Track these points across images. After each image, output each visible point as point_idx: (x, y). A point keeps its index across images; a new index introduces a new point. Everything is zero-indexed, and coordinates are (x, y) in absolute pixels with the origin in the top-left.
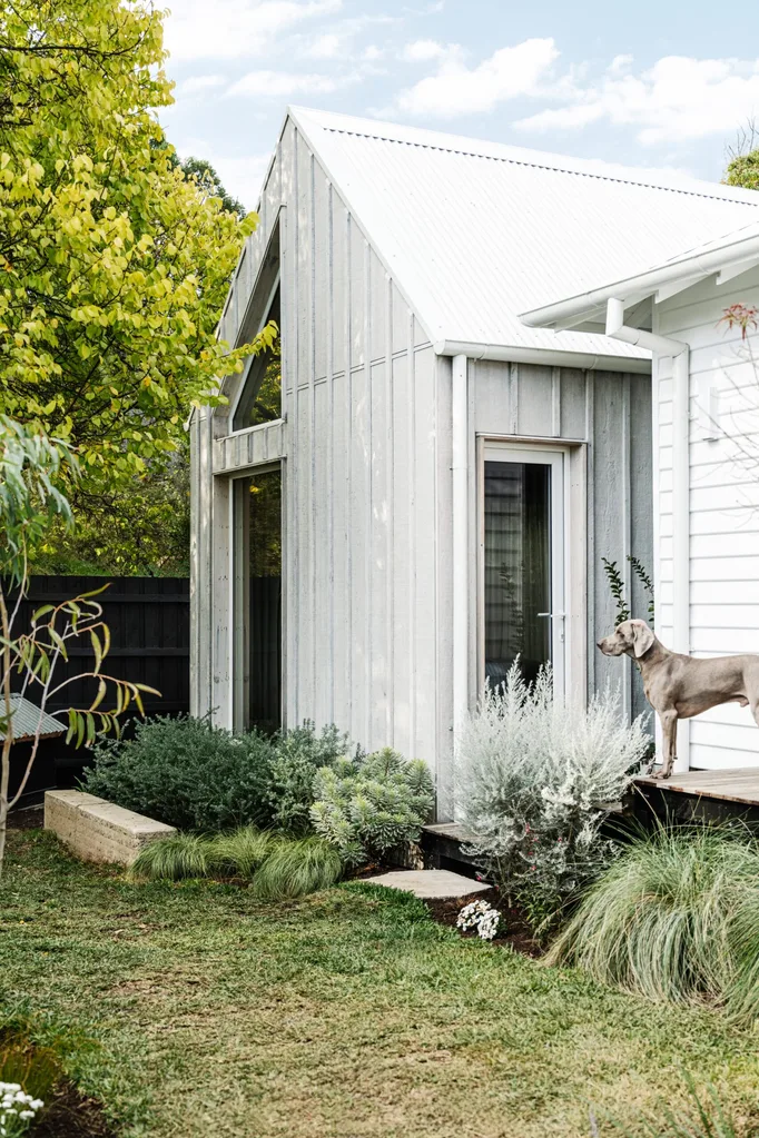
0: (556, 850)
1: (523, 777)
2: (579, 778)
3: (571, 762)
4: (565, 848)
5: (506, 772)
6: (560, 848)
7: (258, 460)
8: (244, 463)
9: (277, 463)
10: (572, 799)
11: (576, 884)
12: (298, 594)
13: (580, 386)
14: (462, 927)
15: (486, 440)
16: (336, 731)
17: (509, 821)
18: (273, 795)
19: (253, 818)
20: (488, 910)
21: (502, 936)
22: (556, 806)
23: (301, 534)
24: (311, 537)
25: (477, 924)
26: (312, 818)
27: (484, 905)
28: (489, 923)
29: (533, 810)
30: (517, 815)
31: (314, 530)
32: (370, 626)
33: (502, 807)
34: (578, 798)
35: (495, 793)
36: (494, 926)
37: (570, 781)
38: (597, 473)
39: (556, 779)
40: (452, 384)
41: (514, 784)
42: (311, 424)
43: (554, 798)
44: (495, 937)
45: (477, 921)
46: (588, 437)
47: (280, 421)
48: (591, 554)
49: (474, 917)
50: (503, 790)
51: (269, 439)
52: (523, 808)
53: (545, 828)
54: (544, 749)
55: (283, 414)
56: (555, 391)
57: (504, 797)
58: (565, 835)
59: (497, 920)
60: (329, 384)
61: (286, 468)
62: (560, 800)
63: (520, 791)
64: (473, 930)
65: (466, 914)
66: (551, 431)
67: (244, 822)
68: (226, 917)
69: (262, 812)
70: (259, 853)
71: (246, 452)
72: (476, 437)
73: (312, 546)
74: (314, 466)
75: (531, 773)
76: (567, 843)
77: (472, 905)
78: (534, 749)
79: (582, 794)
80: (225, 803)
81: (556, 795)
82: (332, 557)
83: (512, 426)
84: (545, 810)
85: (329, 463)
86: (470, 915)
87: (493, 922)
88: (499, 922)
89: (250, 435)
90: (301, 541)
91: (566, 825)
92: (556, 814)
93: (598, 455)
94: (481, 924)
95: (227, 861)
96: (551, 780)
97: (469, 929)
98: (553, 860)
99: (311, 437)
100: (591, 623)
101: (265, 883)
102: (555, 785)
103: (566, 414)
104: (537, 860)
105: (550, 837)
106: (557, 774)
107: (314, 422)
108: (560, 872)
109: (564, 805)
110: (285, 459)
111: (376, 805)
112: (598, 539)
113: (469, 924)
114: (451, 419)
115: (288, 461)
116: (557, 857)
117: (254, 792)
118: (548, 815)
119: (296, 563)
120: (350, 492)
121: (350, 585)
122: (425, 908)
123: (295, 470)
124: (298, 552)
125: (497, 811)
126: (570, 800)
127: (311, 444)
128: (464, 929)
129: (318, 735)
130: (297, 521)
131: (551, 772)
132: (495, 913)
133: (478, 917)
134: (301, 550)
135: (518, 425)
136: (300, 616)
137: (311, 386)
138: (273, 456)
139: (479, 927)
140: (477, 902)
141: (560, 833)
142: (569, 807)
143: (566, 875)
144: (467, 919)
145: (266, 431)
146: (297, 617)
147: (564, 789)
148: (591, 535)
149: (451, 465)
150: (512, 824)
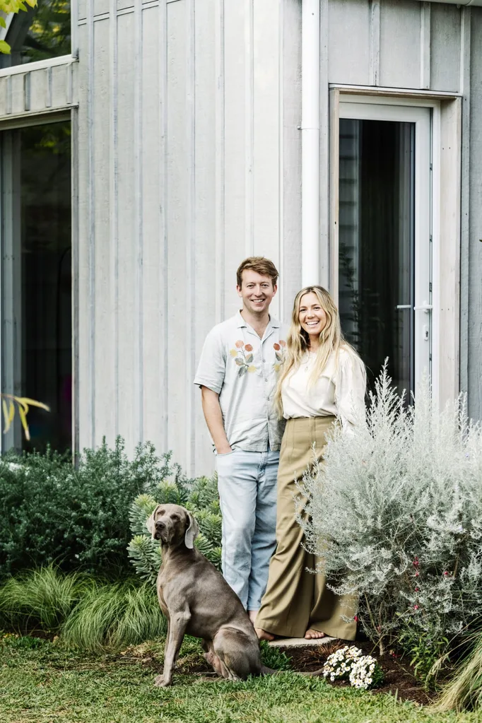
0: (441, 586)
1: (403, 503)
2: (467, 504)
3: (460, 484)
4: (452, 583)
5: (383, 498)
6: (446, 583)
7: (38, 107)
8: (18, 111)
9: (67, 112)
10: (460, 527)
11: (464, 625)
12: (94, 280)
13: (454, 25)
14: (329, 676)
15: (342, 93)
16: (152, 450)
17: (386, 554)
18: (79, 530)
19: (54, 556)
20: (360, 656)
21: (379, 684)
22: (443, 535)
23: (98, 205)
24: (113, 208)
25: (348, 673)
26: (131, 555)
27: (354, 652)
28: (363, 671)
29: (414, 539)
30: (394, 547)
31: (116, 199)
32: (193, 321)
33: (377, 537)
34: (468, 526)
35: (370, 522)
36: (370, 674)
37: (458, 506)
38: (474, 134)
39: (442, 504)
40: (301, 23)
41: (392, 510)
42: (112, 66)
43: (441, 527)
44: (370, 687)
45: (348, 669)
46: (463, 89)
47: (68, 59)
48: (465, 234)
49: (343, 665)
50: (379, 518)
51: (53, 82)
52: (401, 538)
53: (428, 561)
54: (427, 471)
55: (73, 49)
56: (424, 32)
57: (379, 526)
58: (451, 569)
59: (372, 667)
60: (137, 15)
61: (76, 119)
62: (446, 529)
63: (398, 519)
64: (344, 679)
65: (334, 662)
66: (418, 81)
67: (41, 562)
68: (43, 672)
69: (63, 550)
70: (66, 600)
71: (21, 97)
72: (329, 89)
73: (113, 217)
74: (116, 118)
75: (412, 497)
76: (453, 578)
77: (341, 651)
78: (415, 471)
79: (473, 521)
80: (16, 540)
81: (443, 524)
82: (141, 234)
83: (372, 76)
84: (428, 540)
85: (137, 115)
86: (339, 664)
87: (367, 669)
88: (375, 670)
89: (27, 76)
90: (98, 212)
91: (451, 557)
92: (440, 544)
93: (475, 110)
94: (353, 672)
95: (26, 609)
96: (435, 507)
97: (338, 679)
98: (438, 598)
99: (112, 83)
100: (465, 318)
101: (78, 634)
102: (440, 512)
103: (437, 60)
104: (420, 598)
105: (433, 572)
106: (444, 499)
107: (116, 62)
108: (446, 611)
109: (452, 534)
110: (76, 108)
111: (210, 539)
112: (474, 215)
113: (338, 673)
114: (300, 67)
115: (80, 110)
116: (442, 593)
117: (53, 526)
118: (432, 546)
119: (91, 240)
120: (166, 154)
121: (165, 270)
122: (282, 657)
123: (90, 124)
124: (93, 227)
125: (370, 543)
126: (459, 529)
127: (112, 91)
128: (332, 679)
129: (130, 455)
130: (93, 189)
131: (436, 496)
132: (370, 660)
133: (348, 664)
134: (98, 223)
135: (378, 74)
136: (97, 308)
137: (112, 16)
138: (58, 104)
139: (351, 676)
140: (346, 647)
141: (445, 566)
142: (456, 536)
143: (452, 615)
144: (335, 668)
145: (49, 72)
146: (93, 309)
147: (451, 515)
148: (465, 210)
149: (300, 123)
150: (390, 557)
